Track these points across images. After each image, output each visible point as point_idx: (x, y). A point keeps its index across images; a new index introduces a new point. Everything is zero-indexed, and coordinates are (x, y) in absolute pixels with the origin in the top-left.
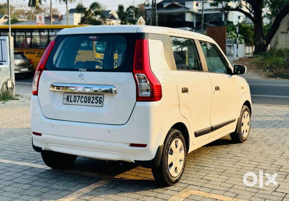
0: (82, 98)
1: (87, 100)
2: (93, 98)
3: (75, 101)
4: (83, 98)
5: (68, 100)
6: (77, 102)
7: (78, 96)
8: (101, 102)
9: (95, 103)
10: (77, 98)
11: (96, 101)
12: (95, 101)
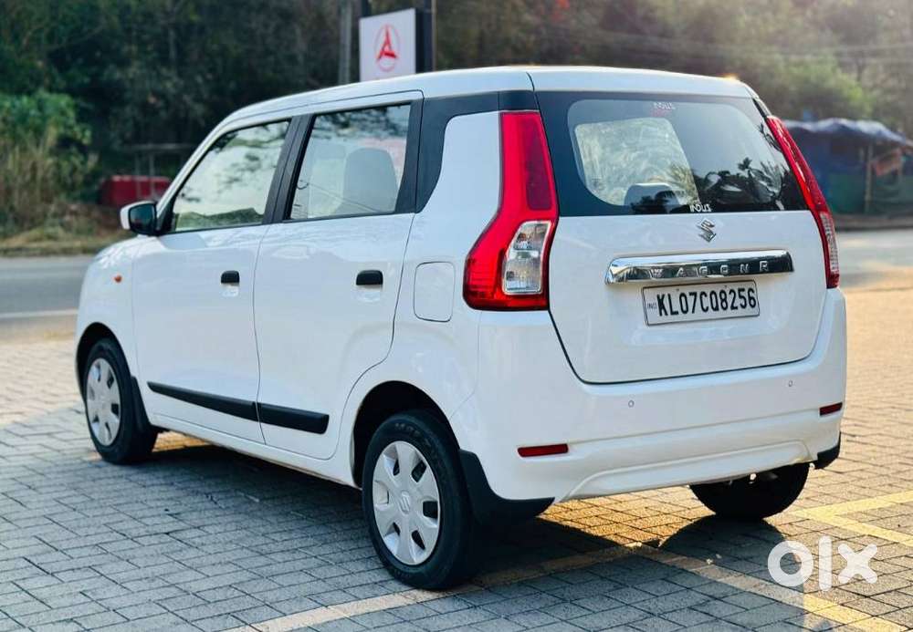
0: (703, 296)
1: (719, 301)
2: (733, 294)
3: (685, 308)
4: (706, 296)
5: (663, 311)
6: (693, 312)
7: (691, 294)
8: (752, 302)
9: (740, 308)
10: (691, 299)
11: (742, 302)
12: (739, 302)
